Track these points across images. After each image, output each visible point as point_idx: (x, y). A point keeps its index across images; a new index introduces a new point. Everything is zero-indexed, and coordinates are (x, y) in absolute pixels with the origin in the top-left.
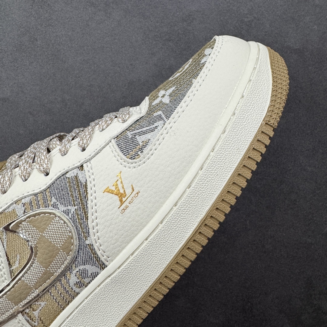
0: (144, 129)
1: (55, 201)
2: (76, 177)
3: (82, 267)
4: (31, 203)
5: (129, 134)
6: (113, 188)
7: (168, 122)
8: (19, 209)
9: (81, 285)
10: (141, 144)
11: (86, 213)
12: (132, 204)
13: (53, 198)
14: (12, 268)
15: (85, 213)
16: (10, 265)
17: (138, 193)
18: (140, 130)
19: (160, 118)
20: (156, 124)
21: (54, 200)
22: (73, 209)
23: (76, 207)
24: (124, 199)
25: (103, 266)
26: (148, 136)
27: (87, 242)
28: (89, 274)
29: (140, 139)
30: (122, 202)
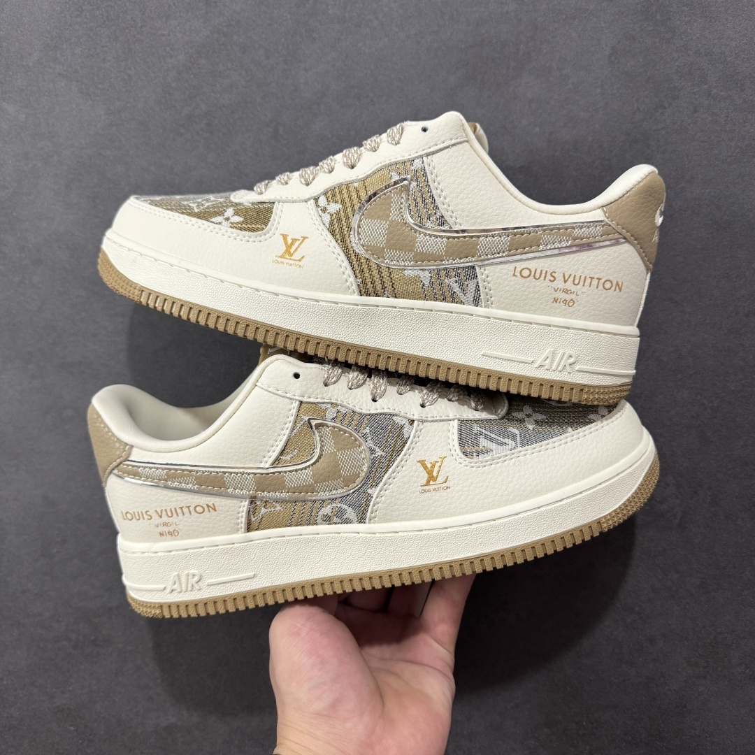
0: (493, 435)
1: (369, 431)
2: (402, 427)
3: (344, 506)
4: (345, 415)
5: (476, 428)
6: (429, 466)
7: (519, 449)
8: (331, 414)
9: (328, 520)
10: (481, 447)
11: (388, 467)
12: (434, 493)
13: (368, 428)
14: (281, 457)
15: (388, 465)
16: (282, 453)
17: (447, 488)
18: (488, 433)
19: (514, 438)
20: (506, 440)
21: (367, 430)
22: (379, 453)
23: (383, 454)
24: (431, 482)
25: (362, 520)
26: (492, 446)
27: (369, 491)
28: (345, 517)
29: (484, 442)
30: (428, 483)
